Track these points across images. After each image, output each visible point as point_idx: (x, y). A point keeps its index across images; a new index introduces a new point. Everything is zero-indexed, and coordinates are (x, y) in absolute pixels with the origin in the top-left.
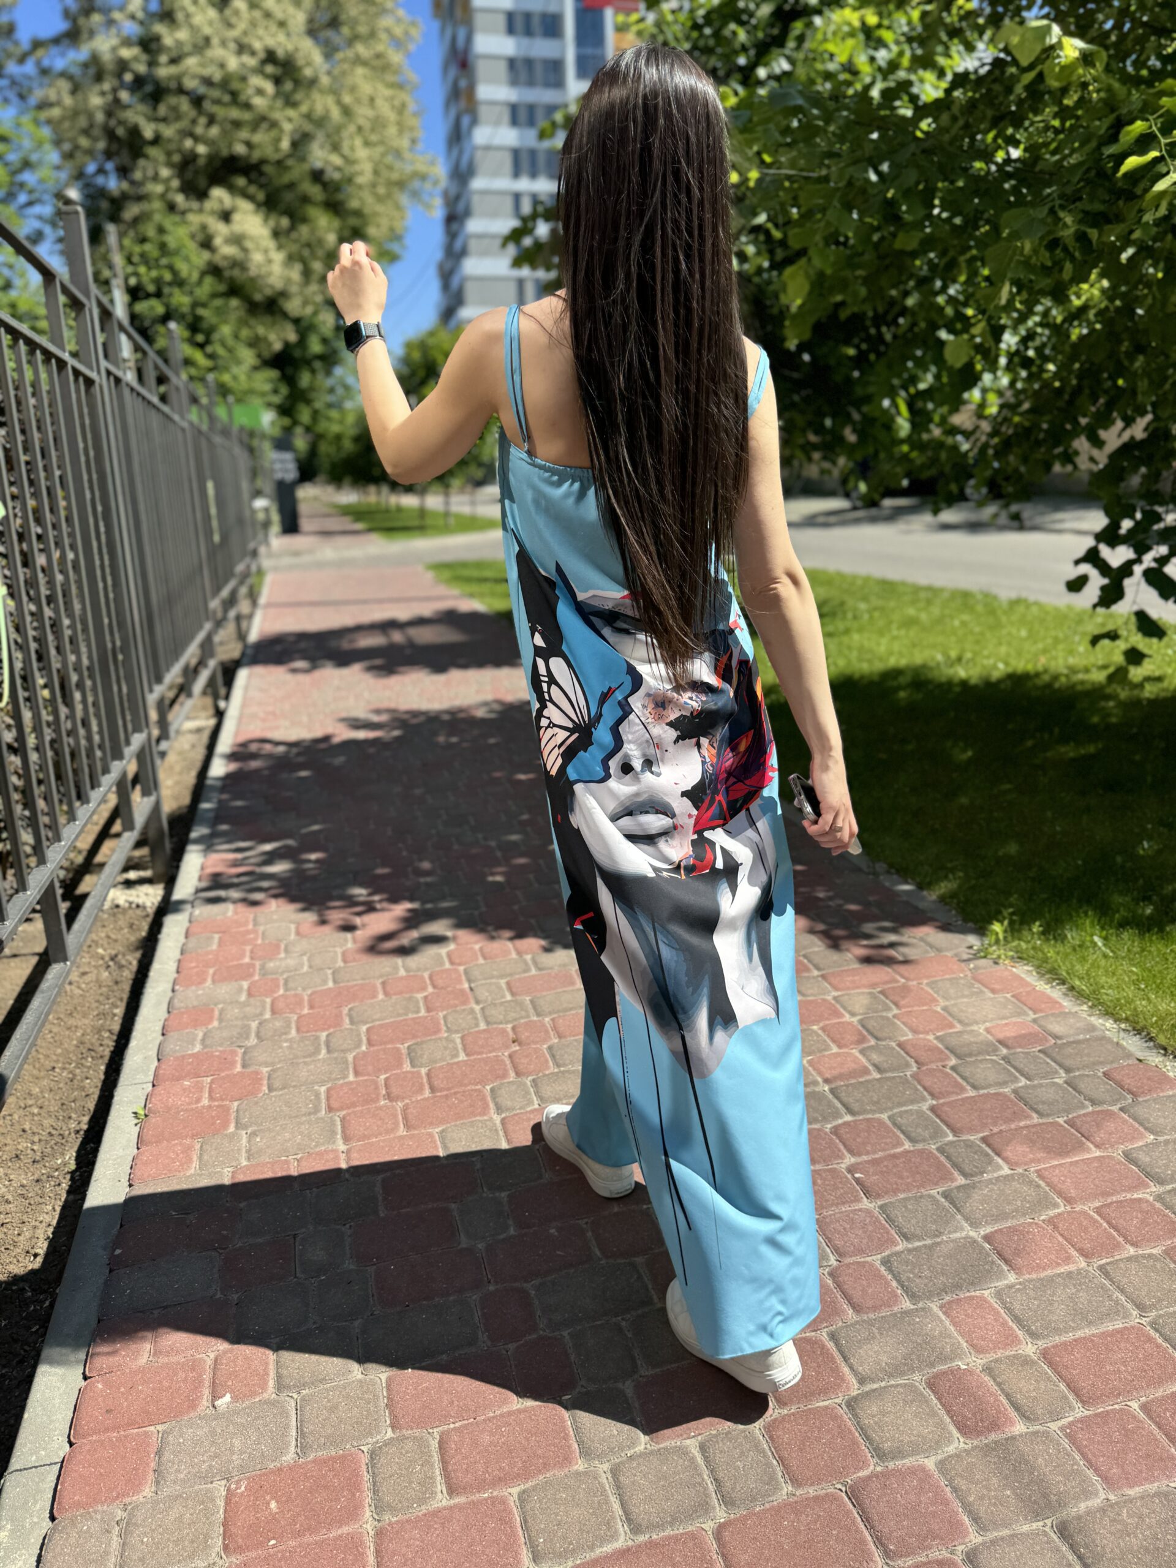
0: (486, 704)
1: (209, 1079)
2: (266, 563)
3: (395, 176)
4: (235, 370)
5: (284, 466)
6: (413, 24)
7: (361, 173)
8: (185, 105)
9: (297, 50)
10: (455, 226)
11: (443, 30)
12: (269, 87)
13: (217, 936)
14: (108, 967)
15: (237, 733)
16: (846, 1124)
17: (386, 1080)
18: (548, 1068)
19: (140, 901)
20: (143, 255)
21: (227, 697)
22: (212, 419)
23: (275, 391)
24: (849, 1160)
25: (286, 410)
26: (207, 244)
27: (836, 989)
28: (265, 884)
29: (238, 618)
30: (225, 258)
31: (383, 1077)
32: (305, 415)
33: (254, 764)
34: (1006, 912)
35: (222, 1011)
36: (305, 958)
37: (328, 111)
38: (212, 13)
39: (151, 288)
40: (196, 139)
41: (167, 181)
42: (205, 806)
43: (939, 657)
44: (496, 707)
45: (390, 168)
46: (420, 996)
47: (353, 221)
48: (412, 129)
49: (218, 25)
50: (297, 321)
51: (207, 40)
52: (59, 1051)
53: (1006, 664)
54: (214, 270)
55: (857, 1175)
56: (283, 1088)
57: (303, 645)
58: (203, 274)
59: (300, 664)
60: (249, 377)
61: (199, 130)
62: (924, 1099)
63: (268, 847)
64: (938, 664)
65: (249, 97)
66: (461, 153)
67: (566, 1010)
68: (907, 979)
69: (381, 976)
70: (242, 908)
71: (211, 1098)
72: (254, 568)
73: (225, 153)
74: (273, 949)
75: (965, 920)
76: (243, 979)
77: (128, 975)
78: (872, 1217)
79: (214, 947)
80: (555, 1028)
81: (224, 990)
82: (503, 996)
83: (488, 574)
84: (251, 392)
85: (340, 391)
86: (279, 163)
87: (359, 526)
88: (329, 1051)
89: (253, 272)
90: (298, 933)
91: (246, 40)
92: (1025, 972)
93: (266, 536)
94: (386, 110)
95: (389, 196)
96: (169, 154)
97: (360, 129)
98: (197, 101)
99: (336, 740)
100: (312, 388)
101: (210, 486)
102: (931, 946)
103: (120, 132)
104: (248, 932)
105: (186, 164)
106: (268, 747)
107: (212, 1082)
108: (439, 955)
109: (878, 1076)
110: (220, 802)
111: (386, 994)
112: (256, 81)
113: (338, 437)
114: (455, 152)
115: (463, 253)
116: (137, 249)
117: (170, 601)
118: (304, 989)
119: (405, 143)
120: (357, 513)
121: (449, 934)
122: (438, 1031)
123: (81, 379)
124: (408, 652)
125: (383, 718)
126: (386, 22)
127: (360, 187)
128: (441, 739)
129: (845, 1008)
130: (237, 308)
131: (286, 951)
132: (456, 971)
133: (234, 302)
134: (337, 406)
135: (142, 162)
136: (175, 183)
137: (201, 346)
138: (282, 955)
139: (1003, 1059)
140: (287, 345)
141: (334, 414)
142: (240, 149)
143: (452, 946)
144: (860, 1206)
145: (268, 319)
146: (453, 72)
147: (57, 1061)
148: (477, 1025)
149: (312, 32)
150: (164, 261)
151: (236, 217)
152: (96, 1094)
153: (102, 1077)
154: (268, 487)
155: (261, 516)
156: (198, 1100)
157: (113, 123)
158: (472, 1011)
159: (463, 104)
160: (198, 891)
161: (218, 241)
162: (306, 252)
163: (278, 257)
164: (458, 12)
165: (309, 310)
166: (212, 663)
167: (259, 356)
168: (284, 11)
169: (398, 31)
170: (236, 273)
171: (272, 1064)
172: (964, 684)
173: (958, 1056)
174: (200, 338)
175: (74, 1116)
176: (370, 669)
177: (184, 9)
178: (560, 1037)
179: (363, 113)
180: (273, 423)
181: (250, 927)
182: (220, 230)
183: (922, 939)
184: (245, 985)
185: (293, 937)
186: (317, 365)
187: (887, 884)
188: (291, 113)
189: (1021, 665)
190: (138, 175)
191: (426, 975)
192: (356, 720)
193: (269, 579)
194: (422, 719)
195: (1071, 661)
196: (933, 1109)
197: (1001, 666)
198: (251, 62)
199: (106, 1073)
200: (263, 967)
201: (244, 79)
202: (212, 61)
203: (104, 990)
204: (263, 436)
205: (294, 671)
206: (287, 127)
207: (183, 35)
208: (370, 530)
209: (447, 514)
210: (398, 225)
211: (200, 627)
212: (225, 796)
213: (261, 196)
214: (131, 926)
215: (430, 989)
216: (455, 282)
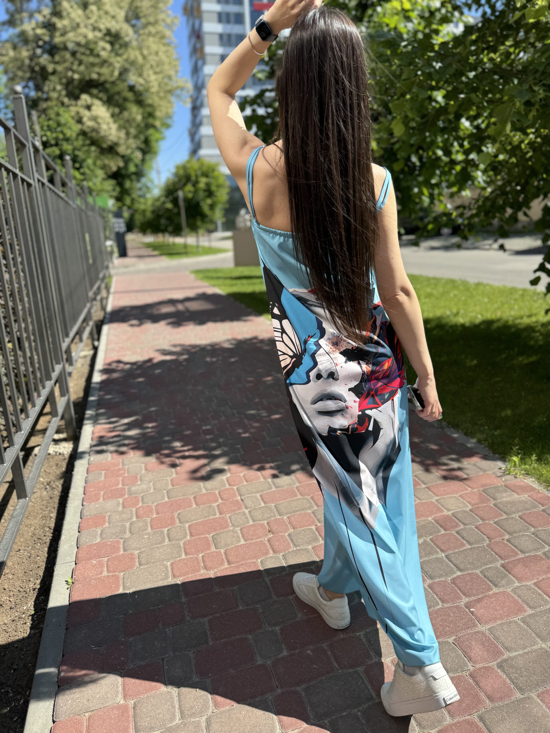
0: (228, 340)
1: (106, 559)
2: (112, 271)
3: (168, 88)
4: (95, 180)
5: (120, 225)
6: (175, 17)
7: (153, 86)
8: (68, 56)
9: (121, 29)
10: (196, 112)
11: (188, 21)
12: (108, 47)
13: (103, 472)
14: (46, 488)
15: (105, 359)
16: (458, 577)
17: (203, 556)
18: (290, 548)
19: (61, 451)
20: (48, 126)
21: (98, 339)
22: (87, 203)
23: (114, 190)
24: (465, 600)
25: (119, 199)
26: (80, 121)
27: (437, 496)
28: (127, 442)
29: (102, 300)
30: (89, 127)
31: (201, 555)
32: (128, 201)
33: (115, 375)
34: (515, 449)
35: (110, 517)
36: (151, 484)
37: (136, 58)
38: (80, 12)
39: (53, 142)
40: (74, 72)
41: (59, 92)
42: (92, 398)
43: (448, 313)
44: (234, 342)
45: (166, 84)
46: (215, 505)
47: (149, 109)
48: (175, 66)
49: (83, 18)
50: (123, 157)
51: (78, 25)
52: (22, 540)
53: (482, 315)
54: (83, 133)
55: (471, 610)
56: (147, 564)
57: (134, 312)
58: (78, 135)
59: (134, 322)
60: (101, 183)
61: (75, 67)
62: (498, 561)
63: (126, 421)
64: (448, 316)
65: (99, 52)
66: (198, 78)
67: (295, 512)
68: (472, 488)
69: (193, 494)
70: (115, 455)
71: (108, 571)
72: (107, 274)
73: (87, 78)
74: (134, 479)
75: (494, 453)
76: (120, 497)
77: (57, 493)
78: (486, 636)
79: (103, 479)
80: (290, 523)
81: (110, 504)
82: (260, 504)
83: (220, 275)
84: (102, 190)
85: (144, 189)
86: (113, 83)
87: (156, 253)
88: (170, 540)
89: (102, 133)
90: (146, 469)
91: (96, 25)
92: (531, 481)
93: (111, 258)
94: (163, 56)
95: (165, 97)
96: (60, 79)
97: (152, 66)
98: (74, 54)
99: (155, 361)
100: (131, 188)
101: (87, 236)
102: (480, 469)
103: (37, 68)
104: (120, 470)
105: (69, 83)
106: (121, 366)
107: (108, 561)
108: (222, 480)
109: (470, 547)
110: (99, 396)
111: (197, 504)
112: (102, 44)
113: (144, 211)
114: (195, 78)
115: (200, 124)
116: (46, 123)
117: (71, 295)
118: (153, 503)
119: (172, 73)
120: (154, 247)
121: (226, 467)
122: (227, 526)
123: (25, 183)
124: (187, 314)
125: (178, 349)
126: (162, 16)
127: (152, 93)
128: (208, 359)
129: (444, 507)
130: (95, 151)
131: (141, 480)
132: (233, 489)
133: (93, 148)
134: (143, 196)
135: (47, 82)
136: (64, 93)
137: (78, 169)
138: (139, 483)
139: (533, 534)
140: (119, 169)
141: (142, 200)
142: (94, 76)
143: (229, 475)
144: (477, 630)
145: (110, 156)
146: (193, 40)
147: (21, 546)
148: (248, 522)
149: (127, 20)
150: (59, 129)
151: (94, 108)
152: (43, 565)
153: (46, 555)
154: (113, 236)
155: (109, 249)
156: (101, 573)
157: (33, 64)
158: (244, 514)
159: (198, 55)
160: (92, 446)
161: (85, 119)
162: (127, 125)
163: (114, 127)
164: (195, 13)
165: (129, 152)
166: (91, 323)
167: (106, 173)
168: (114, 11)
169: (169, 21)
170: (94, 134)
171: (140, 549)
172: (463, 326)
173: (509, 534)
174: (77, 165)
175: (31, 579)
176: (169, 324)
177: (66, 10)
178: (294, 528)
179: (153, 59)
180: (114, 205)
181: (121, 466)
182: (85, 114)
183: (474, 465)
184: (121, 500)
185: (144, 471)
186: (134, 177)
187: (449, 433)
188: (119, 59)
189: (489, 316)
190: (46, 89)
191: (217, 492)
192: (164, 350)
193: (114, 280)
194: (197, 349)
195: (513, 313)
196: (503, 566)
197: (479, 316)
198: (99, 35)
199: (48, 553)
200: (129, 490)
201: (96, 43)
202: (80, 34)
203: (45, 502)
204: (109, 211)
205: (132, 325)
206: (117, 65)
207: (66, 22)
208: (161, 255)
209: (198, 247)
210: (170, 111)
211: (85, 306)
212: (101, 393)
213: (105, 98)
214: (57, 465)
215: (220, 501)
216: (197, 138)
